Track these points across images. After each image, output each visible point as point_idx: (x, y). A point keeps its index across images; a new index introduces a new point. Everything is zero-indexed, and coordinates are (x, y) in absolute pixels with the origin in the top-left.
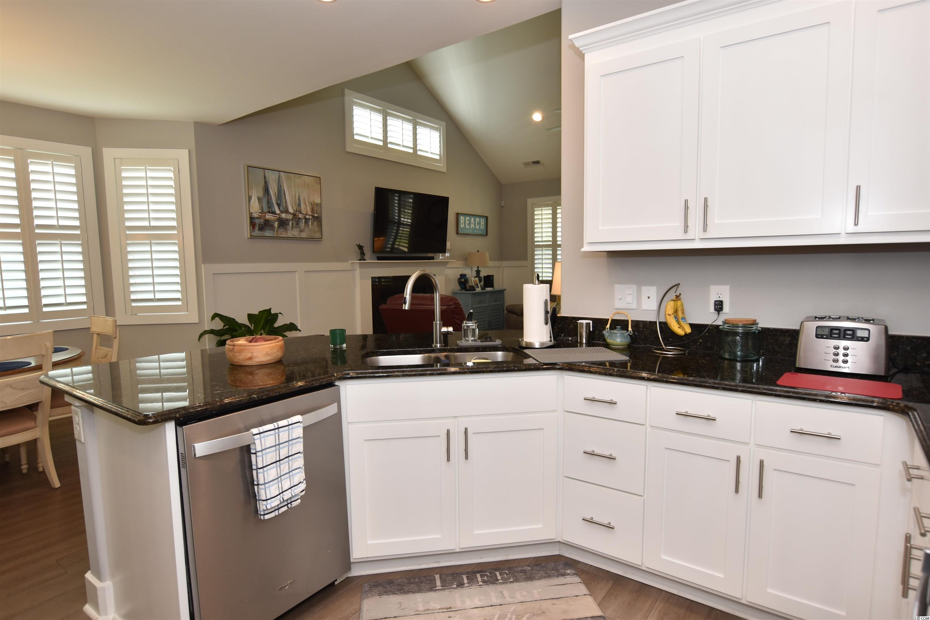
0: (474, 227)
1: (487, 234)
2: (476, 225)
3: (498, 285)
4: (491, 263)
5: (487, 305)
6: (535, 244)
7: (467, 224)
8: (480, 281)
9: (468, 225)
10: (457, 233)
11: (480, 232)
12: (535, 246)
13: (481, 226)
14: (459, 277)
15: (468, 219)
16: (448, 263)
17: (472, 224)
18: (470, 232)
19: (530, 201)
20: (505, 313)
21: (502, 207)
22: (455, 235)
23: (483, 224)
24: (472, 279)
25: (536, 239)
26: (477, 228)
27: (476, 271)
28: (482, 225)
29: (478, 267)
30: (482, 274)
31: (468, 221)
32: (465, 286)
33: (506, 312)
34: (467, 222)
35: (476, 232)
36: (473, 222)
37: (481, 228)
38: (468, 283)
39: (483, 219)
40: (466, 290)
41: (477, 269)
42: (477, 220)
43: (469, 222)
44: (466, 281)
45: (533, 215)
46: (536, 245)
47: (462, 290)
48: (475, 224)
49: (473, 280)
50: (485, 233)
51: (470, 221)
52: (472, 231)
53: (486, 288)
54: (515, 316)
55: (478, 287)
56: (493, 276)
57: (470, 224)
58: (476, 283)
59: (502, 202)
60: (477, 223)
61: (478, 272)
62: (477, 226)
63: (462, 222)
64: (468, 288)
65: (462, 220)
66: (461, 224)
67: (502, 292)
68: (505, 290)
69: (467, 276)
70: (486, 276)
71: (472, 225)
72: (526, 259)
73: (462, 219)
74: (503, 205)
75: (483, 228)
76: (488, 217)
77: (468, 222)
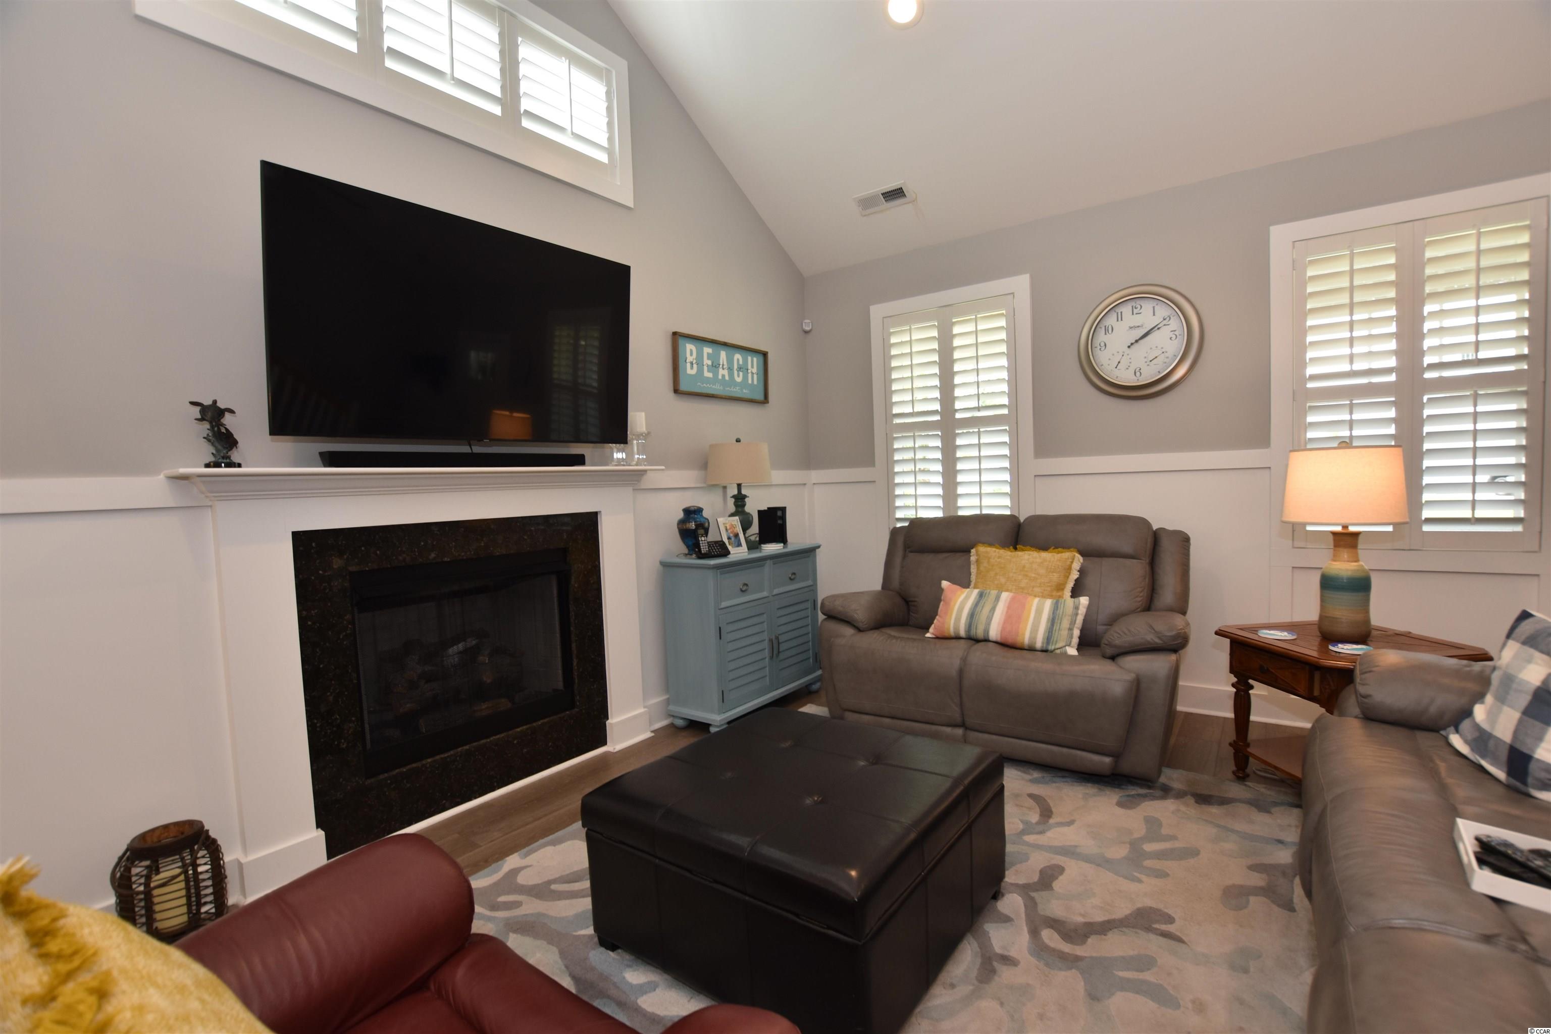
0: (727, 378)
1: (766, 400)
2: (736, 373)
3: (796, 536)
4: (778, 476)
5: (765, 594)
6: (894, 422)
7: (705, 368)
8: (746, 526)
9: (709, 371)
10: (676, 391)
11: (746, 393)
12: (893, 430)
13: (750, 375)
14: (681, 515)
15: (708, 354)
16: (642, 475)
17: (723, 369)
18: (717, 389)
19: (877, 312)
20: (820, 621)
21: (806, 332)
22: (672, 394)
23: (755, 370)
24: (721, 520)
25: (896, 410)
26: (739, 379)
27: (734, 497)
28: (753, 373)
29: (739, 486)
30: (753, 506)
31: (708, 359)
32: (697, 545)
33: (821, 617)
34: (708, 362)
35: (736, 391)
36: (725, 363)
37: (750, 382)
38: (706, 533)
39: (755, 359)
40: (701, 556)
41: (736, 492)
42: (738, 360)
43: (713, 363)
44: (704, 528)
45: (887, 346)
46: (896, 423)
47: (689, 554)
48: (730, 369)
49: (724, 524)
50: (760, 397)
51: (714, 358)
52: (721, 388)
53: (762, 545)
54: (849, 631)
55: (739, 545)
56: (783, 510)
57: (715, 367)
58: (731, 532)
59: (806, 321)
60: (736, 367)
61: (740, 500)
62: (738, 376)
63: (690, 359)
64: (704, 549)
65: (691, 354)
66: (688, 365)
67: (810, 552)
68: (819, 547)
69: (705, 514)
70: (765, 510)
71: (723, 372)
72: (868, 460)
73: (691, 351)
74: (807, 328)
75: (755, 382)
76: (767, 352)
77: (710, 363)
